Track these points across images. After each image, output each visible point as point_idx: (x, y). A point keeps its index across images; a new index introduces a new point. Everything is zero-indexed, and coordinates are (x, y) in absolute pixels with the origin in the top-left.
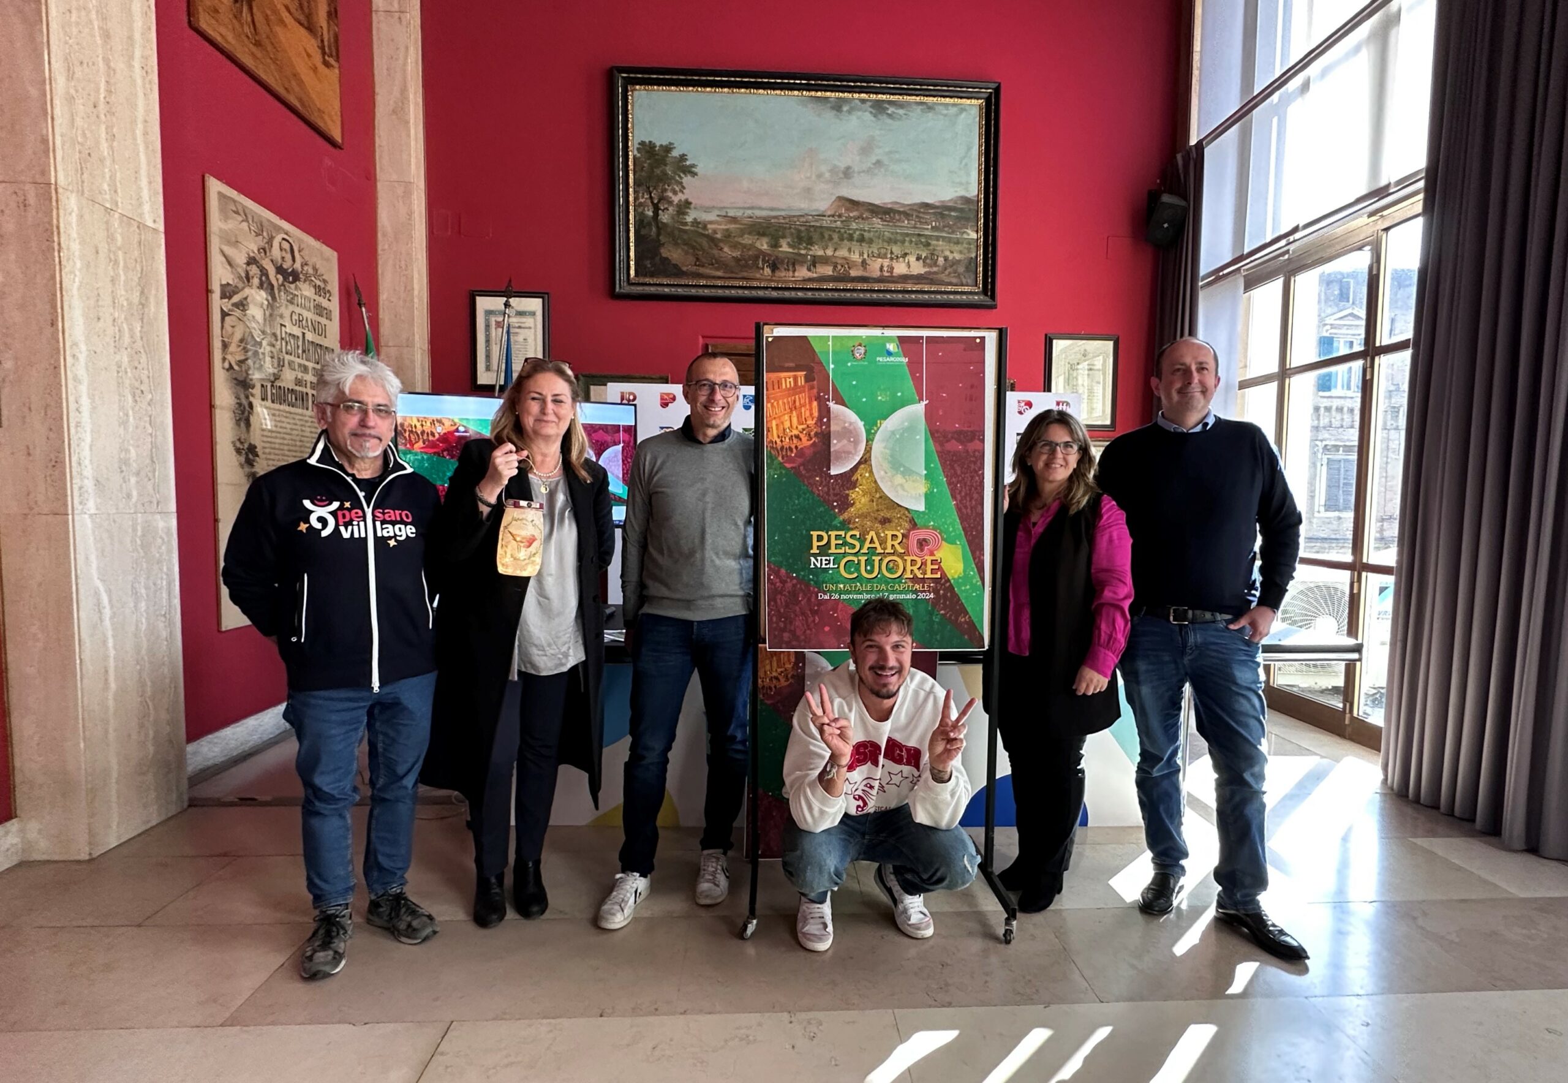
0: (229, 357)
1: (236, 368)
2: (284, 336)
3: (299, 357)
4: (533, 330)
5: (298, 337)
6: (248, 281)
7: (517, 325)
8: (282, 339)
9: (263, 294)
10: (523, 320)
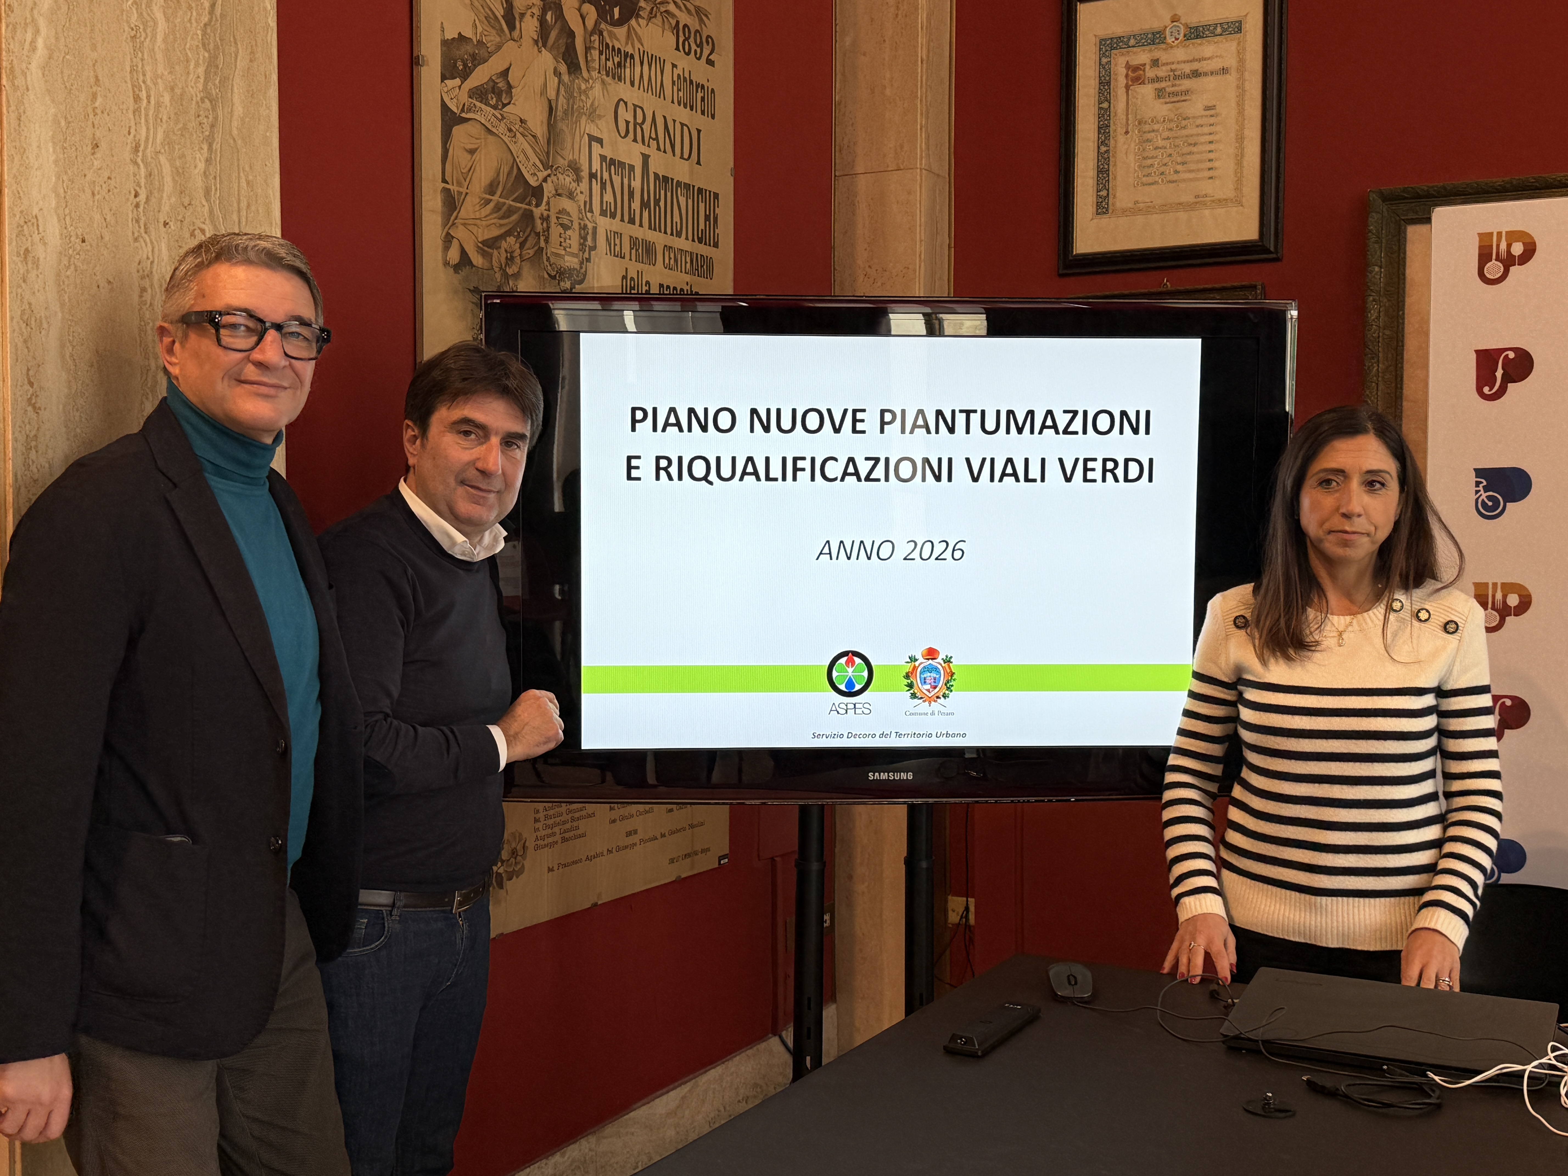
0: (459, 233)
1: (477, 260)
2: (596, 166)
3: (632, 221)
5: (632, 168)
6: (512, 27)
7: (1187, 68)
8: (592, 176)
9: (546, 60)
10: (1207, 48)
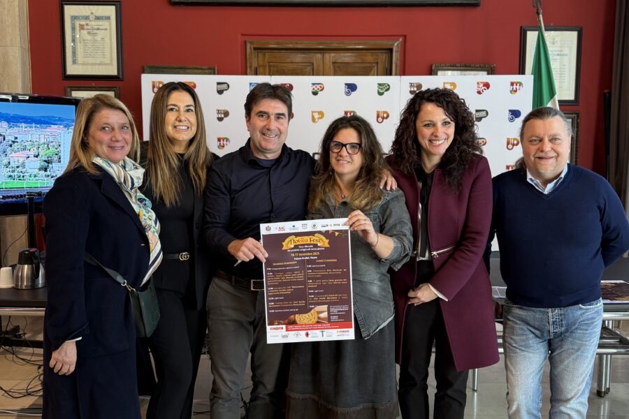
4: (108, 31)
7: (96, 27)
10: (100, 23)
